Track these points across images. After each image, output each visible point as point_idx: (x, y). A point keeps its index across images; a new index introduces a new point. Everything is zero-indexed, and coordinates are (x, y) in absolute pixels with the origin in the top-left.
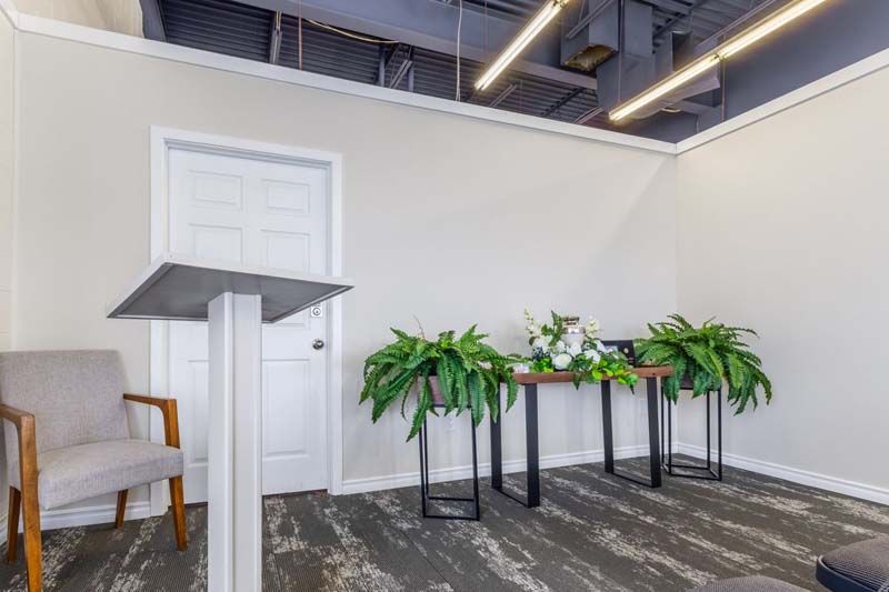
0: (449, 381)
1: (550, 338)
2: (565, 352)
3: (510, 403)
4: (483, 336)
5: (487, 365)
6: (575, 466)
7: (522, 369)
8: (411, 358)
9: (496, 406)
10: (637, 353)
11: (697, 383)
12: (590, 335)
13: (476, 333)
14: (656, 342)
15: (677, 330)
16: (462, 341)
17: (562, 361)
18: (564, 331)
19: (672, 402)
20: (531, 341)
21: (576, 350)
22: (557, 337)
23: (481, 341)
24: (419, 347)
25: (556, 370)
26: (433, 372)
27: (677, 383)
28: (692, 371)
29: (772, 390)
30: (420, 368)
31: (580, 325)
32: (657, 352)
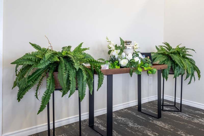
0: (65, 76)
1: (119, 51)
2: (126, 58)
3: (99, 85)
4: (86, 49)
5: (88, 65)
6: (125, 109)
7: (106, 67)
8: (41, 62)
9: (92, 86)
11: (175, 72)
12: (135, 50)
13: (82, 48)
16: (75, 51)
17: (124, 62)
18: (125, 48)
19: (165, 79)
20: (109, 52)
21: (130, 57)
22: (122, 51)
23: (85, 52)
24: (47, 55)
25: (121, 67)
26: (56, 70)
27: (168, 72)
28: (173, 67)
29: (200, 74)
30: (48, 67)
31: (132, 45)
32: (160, 58)
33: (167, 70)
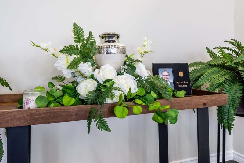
2: (92, 77)
10: (192, 77)
14: (214, 66)
15: (234, 55)
19: (227, 131)
27: (232, 110)
31: (120, 45)
32: (212, 77)
33: (231, 108)
